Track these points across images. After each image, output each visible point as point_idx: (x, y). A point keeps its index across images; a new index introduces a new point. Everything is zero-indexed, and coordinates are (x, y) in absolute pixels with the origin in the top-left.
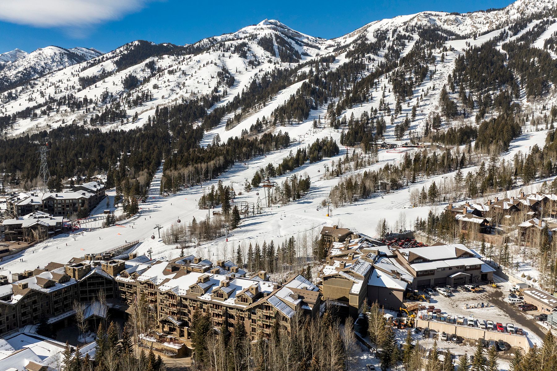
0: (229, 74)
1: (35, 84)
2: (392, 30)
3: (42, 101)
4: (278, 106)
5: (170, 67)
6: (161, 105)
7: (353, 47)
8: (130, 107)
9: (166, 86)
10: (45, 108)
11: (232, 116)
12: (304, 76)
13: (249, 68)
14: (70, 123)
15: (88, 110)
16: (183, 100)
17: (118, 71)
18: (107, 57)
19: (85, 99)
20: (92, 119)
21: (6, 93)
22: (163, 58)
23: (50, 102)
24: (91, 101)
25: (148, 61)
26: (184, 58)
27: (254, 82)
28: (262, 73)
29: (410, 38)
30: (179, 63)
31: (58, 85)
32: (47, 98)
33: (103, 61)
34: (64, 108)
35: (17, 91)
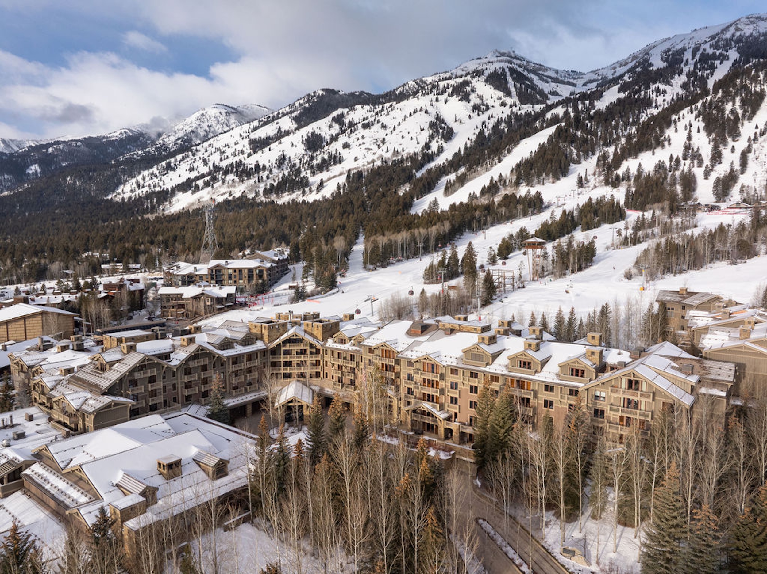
0: (446, 124)
1: (197, 151)
2: (691, 49)
3: (204, 170)
4: (520, 159)
5: (364, 119)
6: (353, 169)
7: (629, 78)
8: (313, 173)
9: (360, 145)
10: (208, 178)
11: (452, 177)
12: (555, 120)
13: (474, 115)
14: (238, 195)
15: (260, 180)
16: (382, 161)
17: (297, 129)
18: (283, 113)
19: (257, 166)
20: (265, 189)
21: (164, 164)
22: (354, 109)
23: (215, 172)
24: (264, 168)
25: (335, 114)
26: (383, 107)
27: (481, 133)
28: (493, 121)
29: (723, 58)
30: (377, 114)
31: (224, 149)
32: (212, 168)
33: (278, 118)
34: (231, 177)
35: (176, 161)
